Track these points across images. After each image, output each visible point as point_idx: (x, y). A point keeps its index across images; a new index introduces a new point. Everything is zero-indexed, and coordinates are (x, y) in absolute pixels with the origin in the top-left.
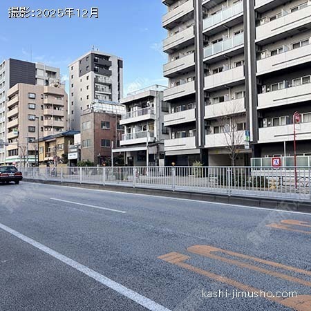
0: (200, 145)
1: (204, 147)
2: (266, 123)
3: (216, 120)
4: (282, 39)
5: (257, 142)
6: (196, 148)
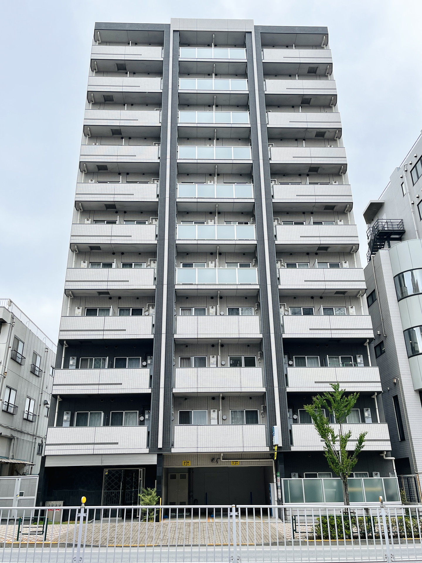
0: (160, 445)
1: (171, 451)
2: (291, 416)
3: (186, 399)
4: (308, 296)
5: (291, 448)
6: (149, 451)
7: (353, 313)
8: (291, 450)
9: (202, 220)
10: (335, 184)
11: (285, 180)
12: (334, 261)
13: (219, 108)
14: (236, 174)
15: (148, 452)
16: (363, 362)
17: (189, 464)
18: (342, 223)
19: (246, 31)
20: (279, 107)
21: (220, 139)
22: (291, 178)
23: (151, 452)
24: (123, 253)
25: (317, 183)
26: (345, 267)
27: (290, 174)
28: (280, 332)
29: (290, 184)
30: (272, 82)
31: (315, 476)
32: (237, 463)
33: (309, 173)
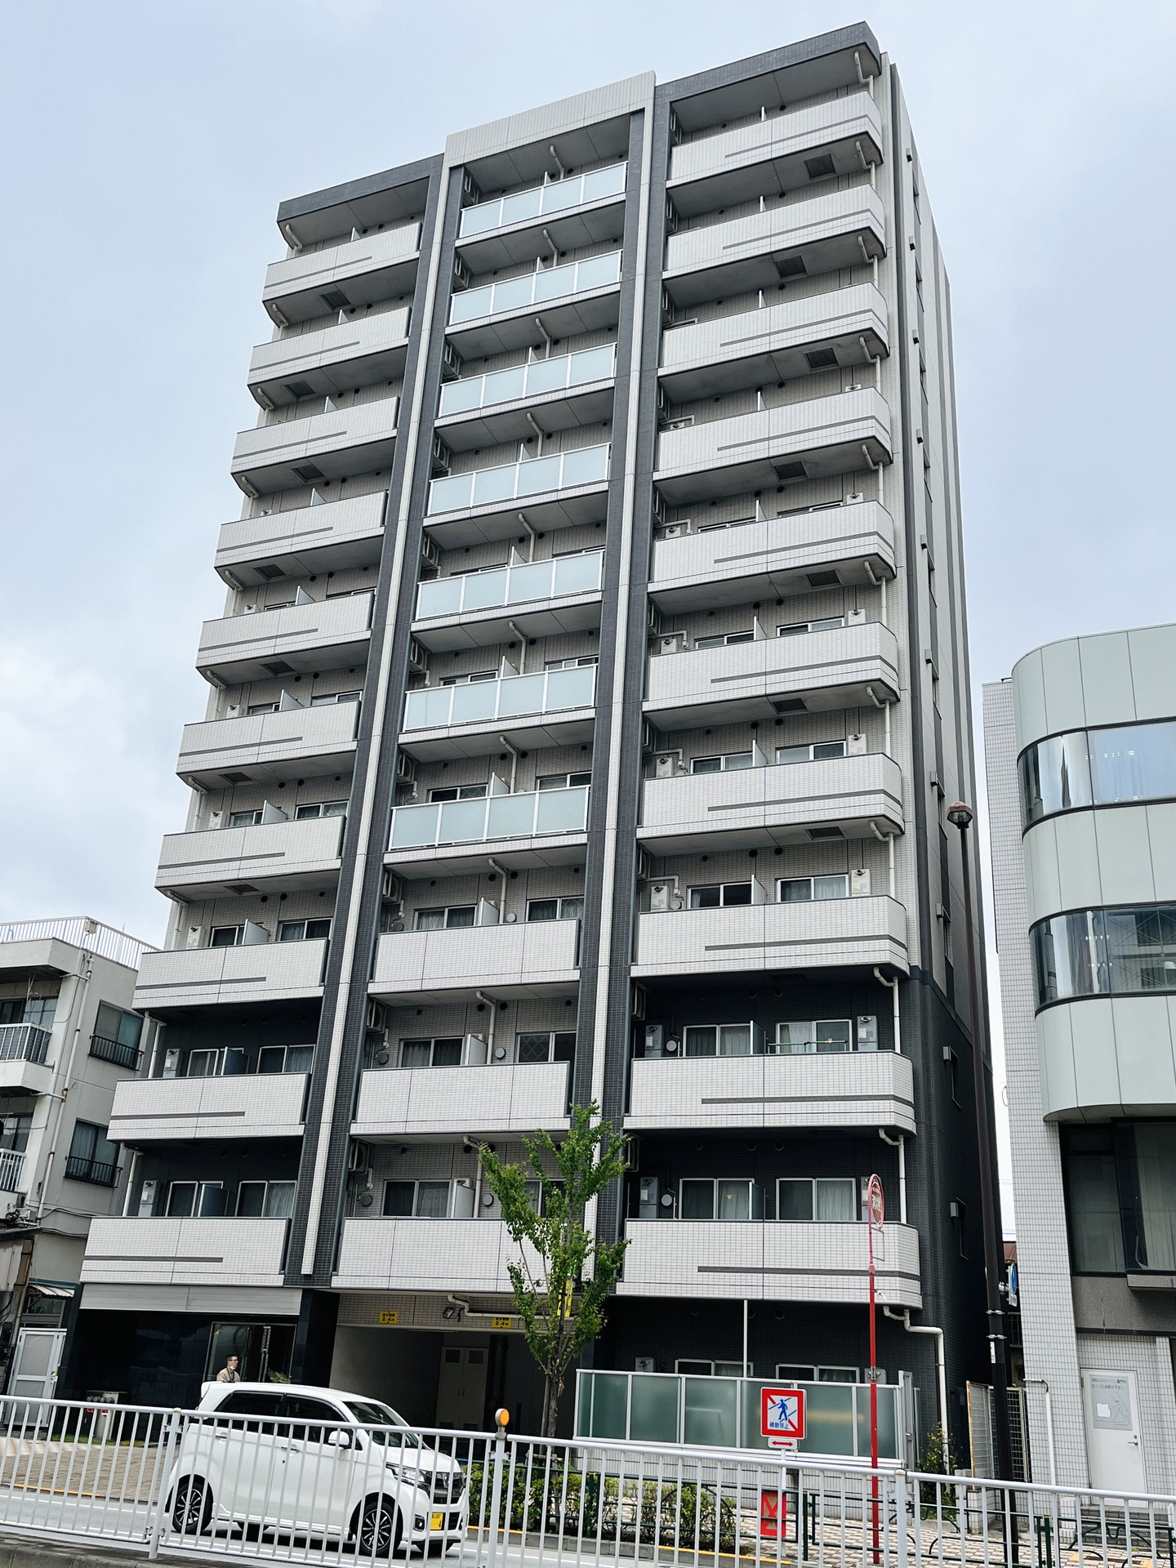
0: (307, 1268)
1: (330, 1283)
2: (653, 1198)
3: (404, 1150)
4: (742, 851)
5: (615, 1287)
6: (284, 1281)
7: (861, 889)
8: (615, 1293)
9: (487, 668)
10: (854, 501)
11: (716, 516)
12: (828, 737)
13: (562, 345)
14: (584, 525)
15: (282, 1284)
16: (874, 1038)
17: (393, 1320)
18: (862, 618)
19: (631, 111)
20: (720, 303)
21: (555, 436)
22: (733, 507)
23: (289, 1284)
24: (301, 782)
25: (805, 509)
26: (855, 752)
27: (731, 496)
28: (626, 962)
29: (728, 525)
30: (686, 240)
31: (705, 1370)
32: (506, 1322)
33: (783, 482)
